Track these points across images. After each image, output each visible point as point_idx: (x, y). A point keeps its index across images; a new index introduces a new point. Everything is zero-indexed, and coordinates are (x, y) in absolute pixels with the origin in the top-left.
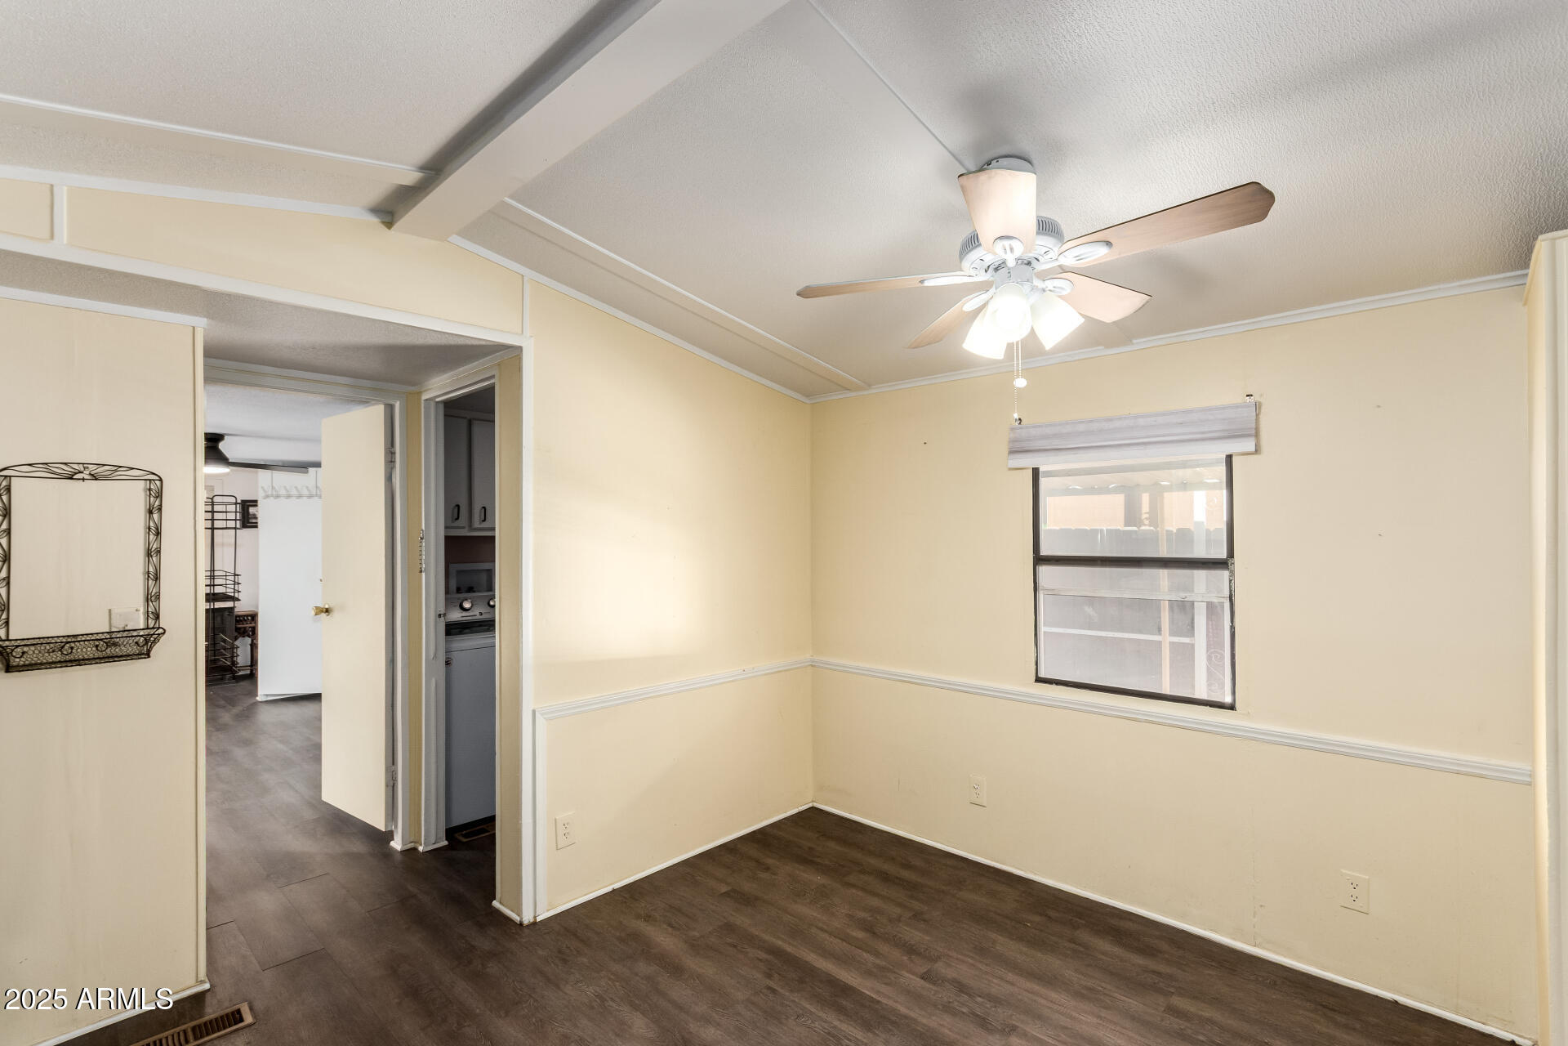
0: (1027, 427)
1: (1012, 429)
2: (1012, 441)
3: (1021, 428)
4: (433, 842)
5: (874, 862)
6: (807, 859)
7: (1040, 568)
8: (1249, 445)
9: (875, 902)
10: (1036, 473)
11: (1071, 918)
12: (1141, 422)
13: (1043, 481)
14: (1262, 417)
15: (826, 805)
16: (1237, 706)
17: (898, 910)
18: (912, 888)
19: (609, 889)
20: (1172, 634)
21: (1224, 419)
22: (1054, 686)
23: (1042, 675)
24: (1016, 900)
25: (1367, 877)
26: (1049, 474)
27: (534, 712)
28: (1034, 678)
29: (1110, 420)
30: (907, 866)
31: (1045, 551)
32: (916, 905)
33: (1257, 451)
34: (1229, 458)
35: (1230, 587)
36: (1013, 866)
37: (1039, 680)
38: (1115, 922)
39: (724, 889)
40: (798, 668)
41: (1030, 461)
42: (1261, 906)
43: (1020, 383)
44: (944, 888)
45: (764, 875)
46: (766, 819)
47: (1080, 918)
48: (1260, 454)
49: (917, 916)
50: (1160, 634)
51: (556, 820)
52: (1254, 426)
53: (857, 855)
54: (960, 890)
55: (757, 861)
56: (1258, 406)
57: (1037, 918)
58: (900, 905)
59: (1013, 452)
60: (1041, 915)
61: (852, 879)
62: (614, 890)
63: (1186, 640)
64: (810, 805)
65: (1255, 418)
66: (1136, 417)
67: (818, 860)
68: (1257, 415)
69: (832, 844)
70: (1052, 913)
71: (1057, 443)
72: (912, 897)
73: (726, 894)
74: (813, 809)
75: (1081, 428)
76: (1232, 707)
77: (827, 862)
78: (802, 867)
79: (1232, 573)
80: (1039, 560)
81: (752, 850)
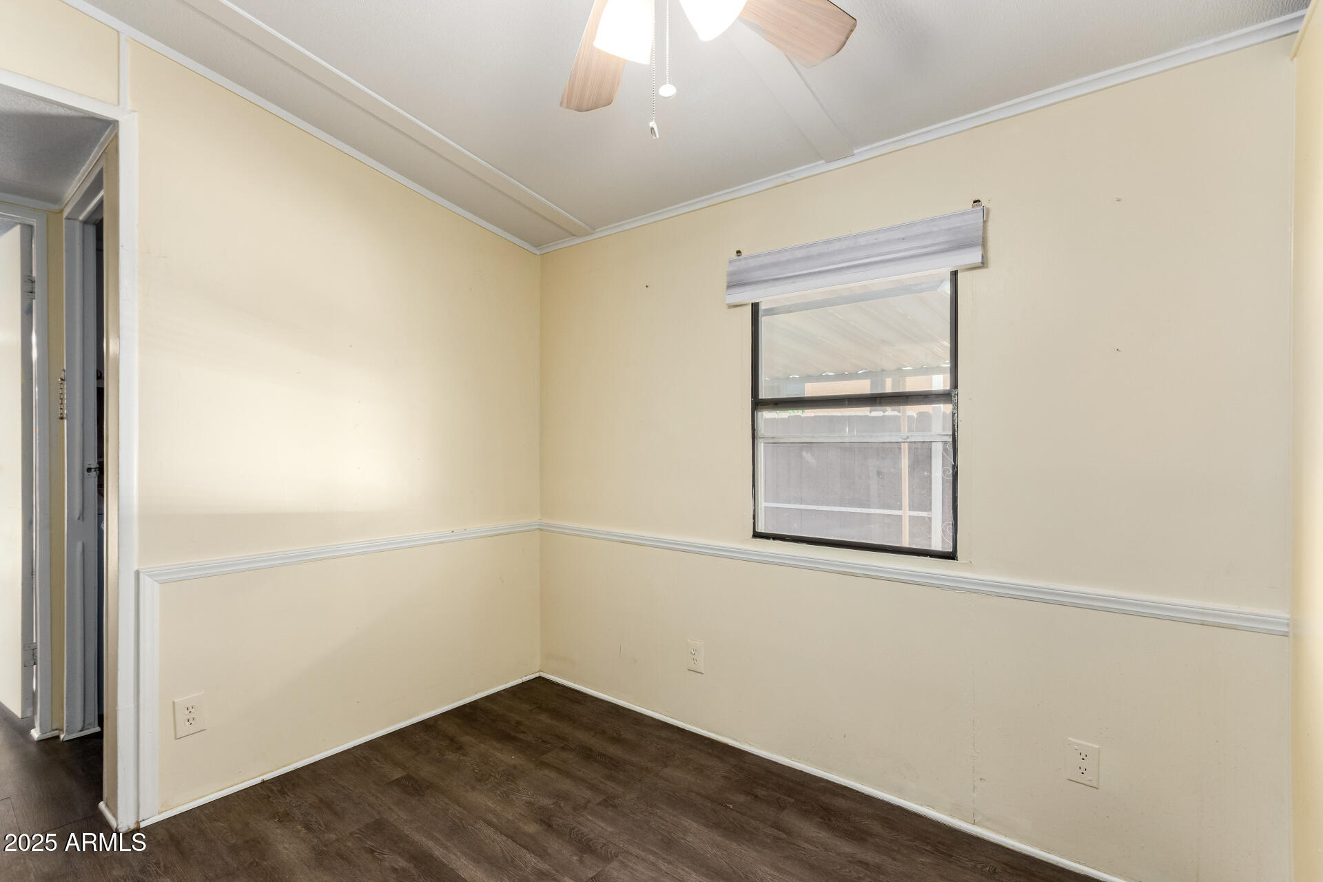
0: (745, 259)
1: (731, 262)
2: (730, 274)
3: (740, 260)
4: (80, 728)
5: (582, 736)
6: (506, 738)
7: (760, 413)
8: (974, 256)
9: (565, 785)
10: (755, 307)
11: (778, 795)
12: (862, 241)
13: (764, 321)
14: (990, 224)
15: (552, 675)
16: (959, 554)
17: (588, 794)
18: (612, 765)
19: (258, 780)
20: (912, 508)
21: (949, 230)
22: (771, 541)
23: (761, 528)
24: (725, 777)
25: (1098, 747)
26: (771, 312)
27: (137, 573)
28: (751, 534)
29: (829, 242)
30: (617, 740)
31: (763, 394)
32: (611, 787)
33: (984, 264)
34: (954, 274)
35: (953, 421)
36: (729, 737)
37: (757, 535)
38: (826, 799)
39: (397, 774)
40: (524, 531)
41: (748, 296)
42: (981, 779)
43: (667, 90)
44: (649, 765)
45: (452, 756)
46: (482, 691)
47: (789, 796)
48: (987, 267)
49: (609, 802)
50: (901, 509)
51: (174, 703)
52: (980, 233)
53: (564, 728)
54: (666, 766)
55: (452, 740)
56: (986, 213)
57: (741, 798)
58: (592, 787)
59: (731, 286)
60: (747, 793)
61: (549, 757)
62: (264, 782)
63: (924, 514)
64: (537, 675)
65: (982, 224)
66: (856, 236)
67: (521, 736)
68: (985, 222)
69: (544, 718)
70: (760, 792)
71: (775, 272)
72: (610, 778)
73: (397, 782)
74: (540, 678)
75: (799, 254)
76: (951, 556)
77: (530, 738)
78: (498, 746)
79: (956, 406)
80: (758, 404)
81: (451, 728)
